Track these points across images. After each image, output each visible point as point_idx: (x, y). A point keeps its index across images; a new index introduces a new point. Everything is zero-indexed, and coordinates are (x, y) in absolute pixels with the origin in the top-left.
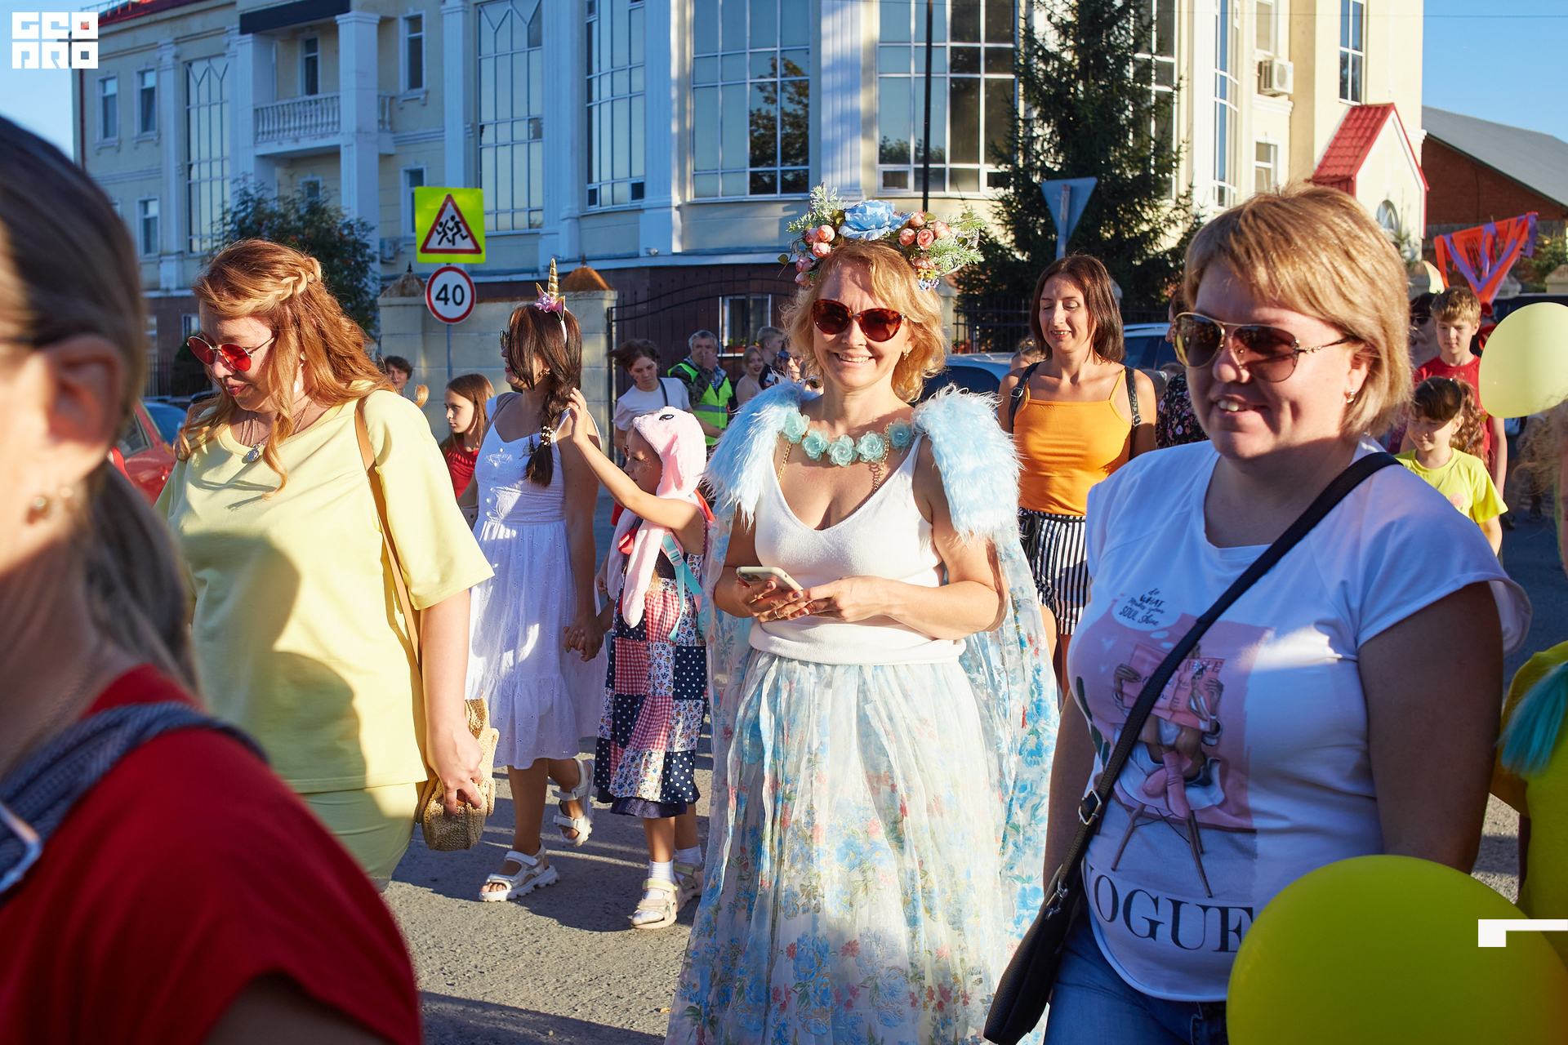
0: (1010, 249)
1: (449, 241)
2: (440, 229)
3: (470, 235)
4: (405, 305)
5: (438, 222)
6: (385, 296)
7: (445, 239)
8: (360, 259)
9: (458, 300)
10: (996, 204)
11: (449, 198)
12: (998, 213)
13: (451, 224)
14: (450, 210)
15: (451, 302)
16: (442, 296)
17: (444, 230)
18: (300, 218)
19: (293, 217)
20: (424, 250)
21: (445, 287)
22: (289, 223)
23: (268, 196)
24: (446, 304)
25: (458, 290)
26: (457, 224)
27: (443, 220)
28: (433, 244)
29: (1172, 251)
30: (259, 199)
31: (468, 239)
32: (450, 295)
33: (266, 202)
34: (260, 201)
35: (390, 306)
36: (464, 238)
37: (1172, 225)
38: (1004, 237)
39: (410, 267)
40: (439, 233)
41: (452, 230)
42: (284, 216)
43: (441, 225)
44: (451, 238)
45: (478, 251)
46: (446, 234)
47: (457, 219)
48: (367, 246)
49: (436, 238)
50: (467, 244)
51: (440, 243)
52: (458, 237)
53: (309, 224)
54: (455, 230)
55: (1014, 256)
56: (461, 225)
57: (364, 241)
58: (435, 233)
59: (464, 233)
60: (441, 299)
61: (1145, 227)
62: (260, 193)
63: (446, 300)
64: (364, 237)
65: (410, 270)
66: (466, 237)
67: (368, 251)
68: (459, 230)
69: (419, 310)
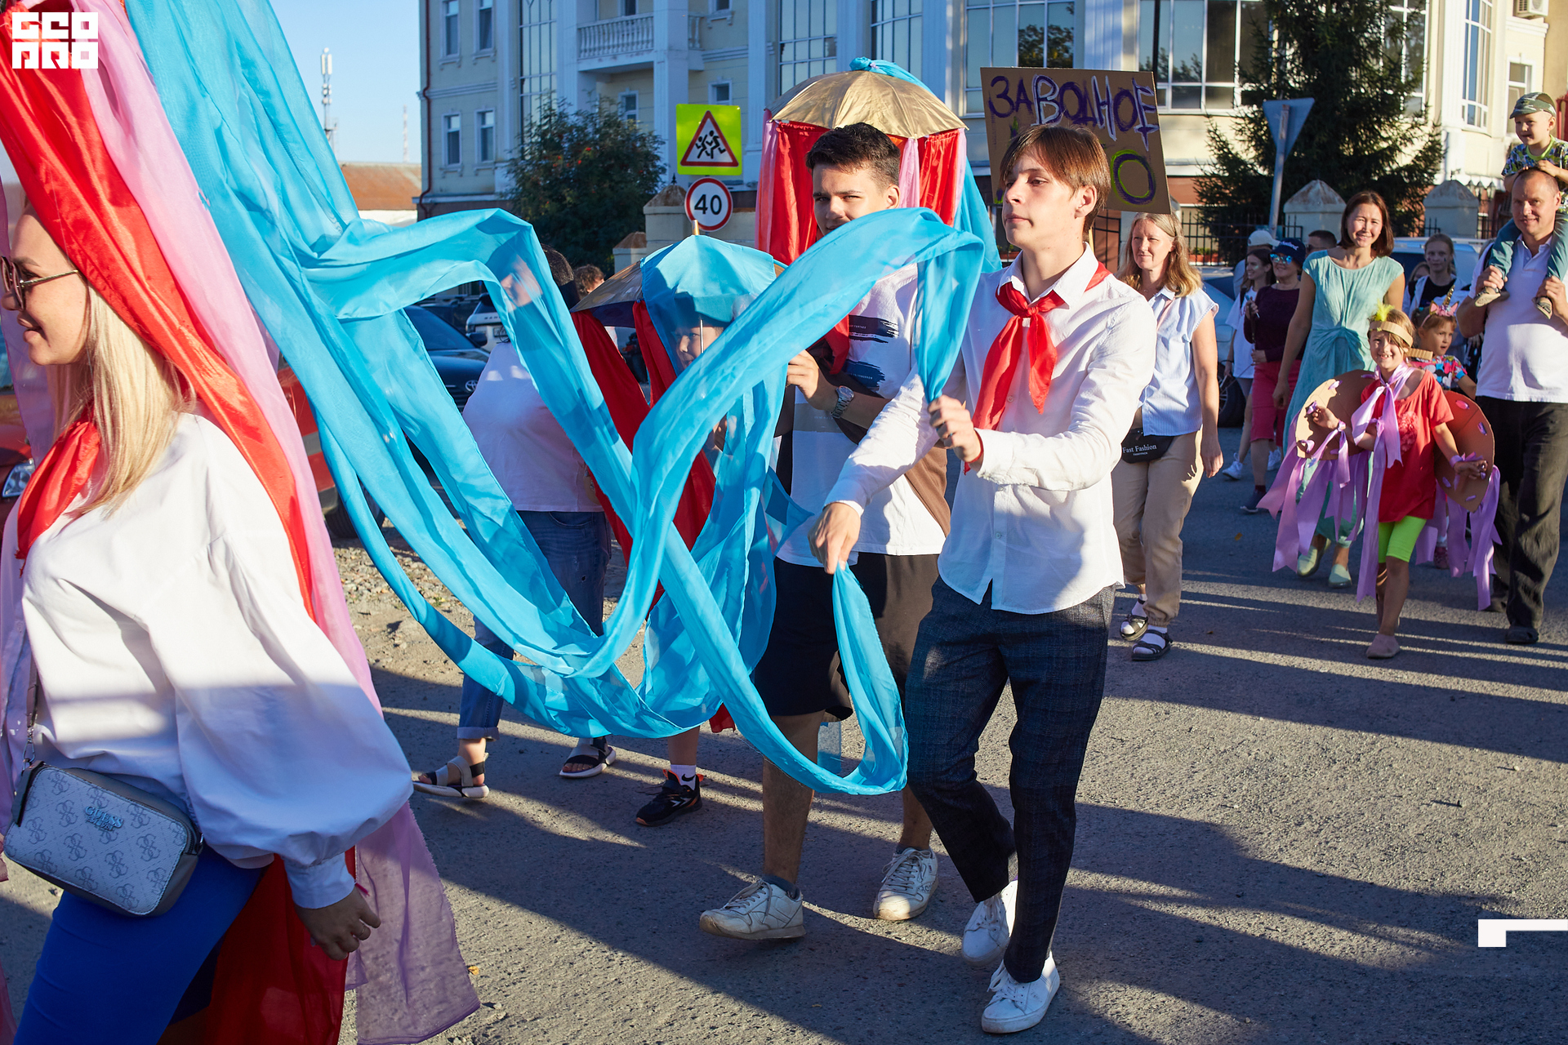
0: (1252, 164)
1: (708, 155)
2: (699, 144)
3: (728, 149)
4: (668, 214)
5: (697, 137)
6: (650, 205)
7: (704, 153)
8: (651, 169)
9: (716, 210)
10: (1239, 121)
11: (708, 115)
12: (1240, 130)
13: (710, 139)
14: (709, 127)
15: (709, 211)
16: (701, 205)
17: (703, 144)
18: (597, 131)
19: (590, 129)
20: (684, 163)
21: (703, 198)
22: (586, 135)
23: (571, 111)
24: (704, 213)
25: (716, 200)
26: (715, 138)
27: (702, 135)
28: (692, 158)
29: (1407, 168)
30: (560, 113)
31: (726, 153)
32: (708, 205)
33: (567, 116)
34: (562, 115)
35: (655, 214)
36: (722, 152)
37: (1408, 144)
38: (1246, 152)
39: (674, 178)
40: (699, 147)
41: (710, 144)
42: (581, 129)
43: (700, 139)
44: (709, 152)
45: (735, 164)
46: (705, 148)
47: (716, 134)
48: (658, 158)
49: (695, 151)
50: (726, 158)
51: (699, 157)
52: (716, 151)
53: (604, 136)
54: (714, 144)
55: (1256, 172)
56: (719, 140)
57: (656, 153)
58: (695, 147)
59: (722, 147)
60: (700, 209)
61: (1384, 145)
62: (562, 108)
63: (704, 209)
64: (656, 149)
65: (674, 181)
66: (724, 151)
67: (658, 163)
68: (718, 144)
69: (681, 218)
